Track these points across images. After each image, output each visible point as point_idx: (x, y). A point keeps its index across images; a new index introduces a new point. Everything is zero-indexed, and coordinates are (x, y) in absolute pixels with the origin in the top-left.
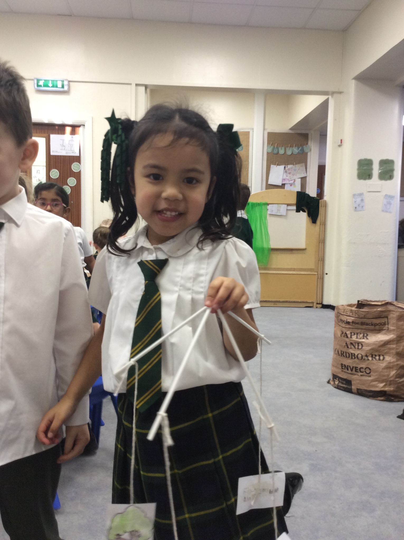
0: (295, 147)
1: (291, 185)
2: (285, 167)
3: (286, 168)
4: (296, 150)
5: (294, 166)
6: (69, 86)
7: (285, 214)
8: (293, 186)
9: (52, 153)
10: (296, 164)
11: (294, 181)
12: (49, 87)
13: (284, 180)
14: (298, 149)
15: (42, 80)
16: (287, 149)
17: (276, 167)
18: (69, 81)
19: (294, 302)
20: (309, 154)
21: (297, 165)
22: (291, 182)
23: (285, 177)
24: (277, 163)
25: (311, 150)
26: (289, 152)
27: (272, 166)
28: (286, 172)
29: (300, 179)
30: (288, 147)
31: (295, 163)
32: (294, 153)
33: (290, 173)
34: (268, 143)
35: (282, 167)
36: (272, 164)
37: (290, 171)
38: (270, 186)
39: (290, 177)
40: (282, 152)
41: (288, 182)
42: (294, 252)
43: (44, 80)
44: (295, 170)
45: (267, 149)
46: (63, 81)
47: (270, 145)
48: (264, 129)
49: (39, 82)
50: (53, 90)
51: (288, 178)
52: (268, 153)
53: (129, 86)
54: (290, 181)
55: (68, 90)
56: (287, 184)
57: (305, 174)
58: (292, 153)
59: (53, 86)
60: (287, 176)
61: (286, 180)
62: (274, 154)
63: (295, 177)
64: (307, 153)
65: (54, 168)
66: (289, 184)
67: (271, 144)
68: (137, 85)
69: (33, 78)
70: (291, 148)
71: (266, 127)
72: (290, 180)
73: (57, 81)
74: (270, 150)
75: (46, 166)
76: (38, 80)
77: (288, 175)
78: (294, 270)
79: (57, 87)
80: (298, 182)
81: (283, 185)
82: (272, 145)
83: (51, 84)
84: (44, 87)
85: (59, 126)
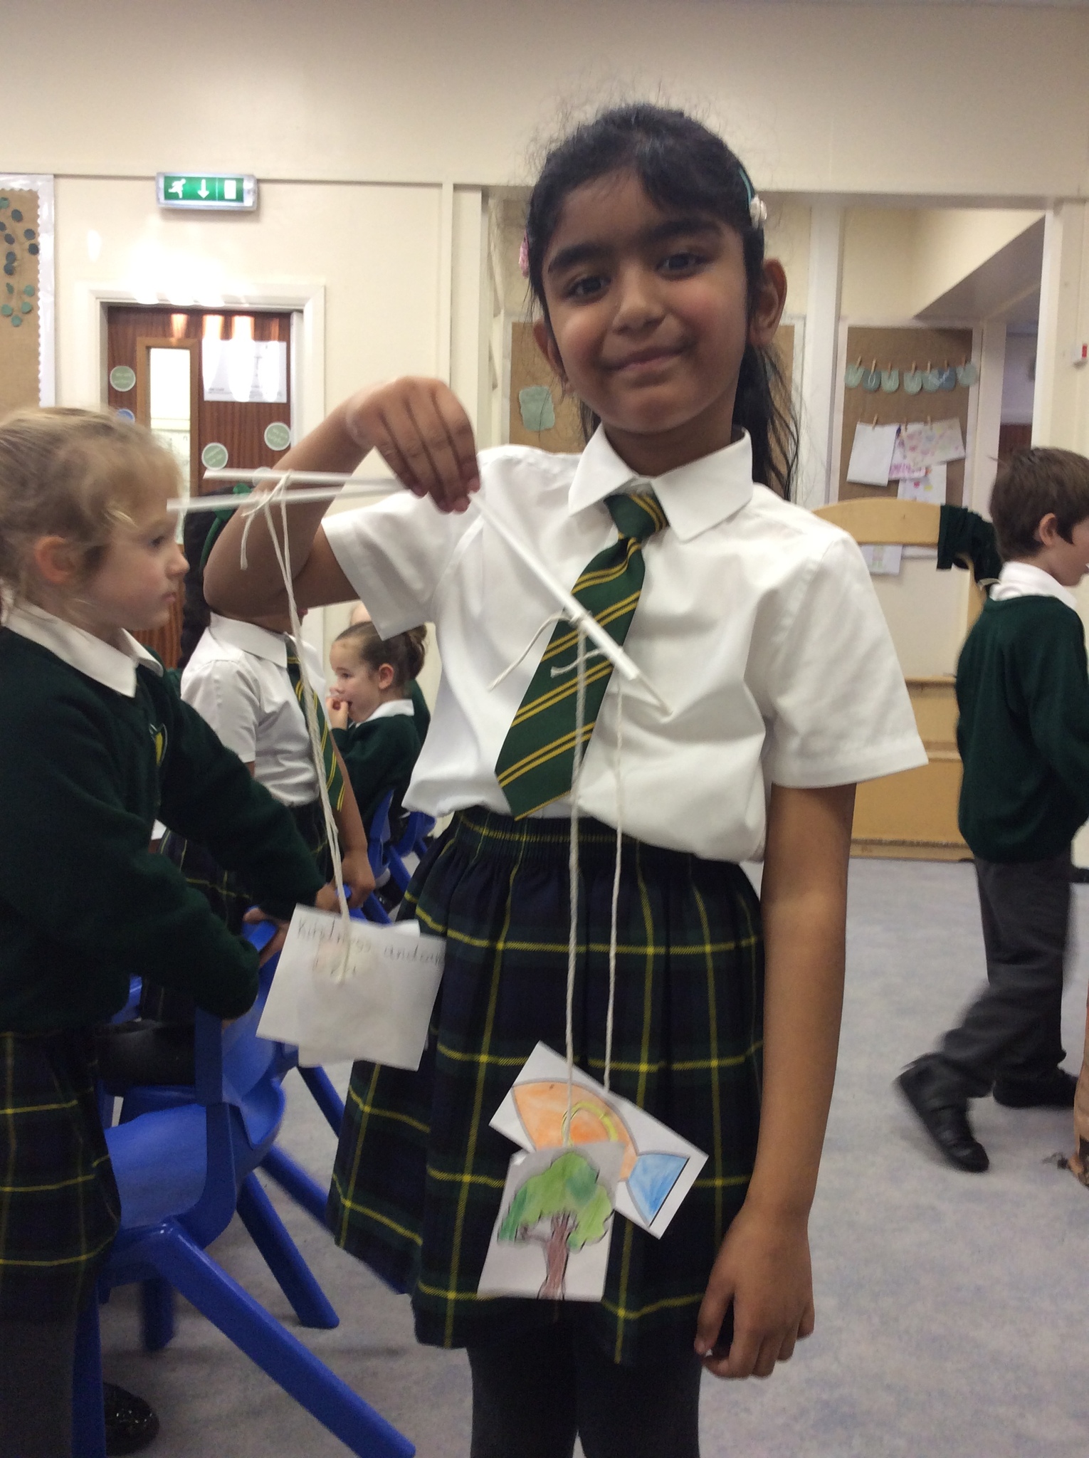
0: (931, 369)
1: (917, 484)
2: (899, 431)
3: (903, 433)
4: (933, 380)
5: (928, 427)
6: (258, 194)
7: (895, 571)
8: (921, 487)
9: (208, 397)
10: (932, 421)
11: (926, 473)
12: (199, 198)
13: (894, 468)
14: (941, 374)
15: (179, 178)
16: (907, 377)
17: (874, 428)
18: (259, 181)
19: (926, 845)
20: (973, 392)
21: (935, 425)
22: (916, 475)
23: (898, 458)
24: (875, 420)
25: (978, 380)
26: (912, 386)
27: (860, 427)
28: (902, 444)
29: (945, 467)
30: (910, 370)
31: (929, 418)
32: (928, 387)
33: (913, 449)
34: (850, 360)
35: (891, 430)
36: (861, 422)
37: (914, 443)
38: (853, 489)
39: (914, 459)
40: (890, 384)
41: (906, 475)
42: (927, 691)
43: (185, 178)
44: (929, 439)
45: (846, 378)
46: (240, 180)
47: (856, 366)
48: (838, 318)
49: (171, 187)
50: (212, 206)
51: (907, 462)
52: (848, 389)
53: (434, 191)
54: (913, 472)
55: (255, 208)
56: (905, 480)
57: (961, 450)
58: (922, 388)
59: (211, 197)
60: (905, 457)
61: (902, 468)
62: (866, 391)
63: (928, 460)
64: (968, 388)
65: (213, 441)
66: (912, 480)
67: (859, 360)
68: (457, 188)
69: (154, 174)
70: (918, 373)
71: (844, 311)
72: (913, 468)
73: (222, 180)
74: (855, 380)
75: (192, 431)
76: (169, 180)
77: (910, 455)
79: (222, 198)
80: (939, 476)
81: (894, 483)
82: (860, 364)
83: (207, 189)
84: (184, 198)
85: (228, 314)
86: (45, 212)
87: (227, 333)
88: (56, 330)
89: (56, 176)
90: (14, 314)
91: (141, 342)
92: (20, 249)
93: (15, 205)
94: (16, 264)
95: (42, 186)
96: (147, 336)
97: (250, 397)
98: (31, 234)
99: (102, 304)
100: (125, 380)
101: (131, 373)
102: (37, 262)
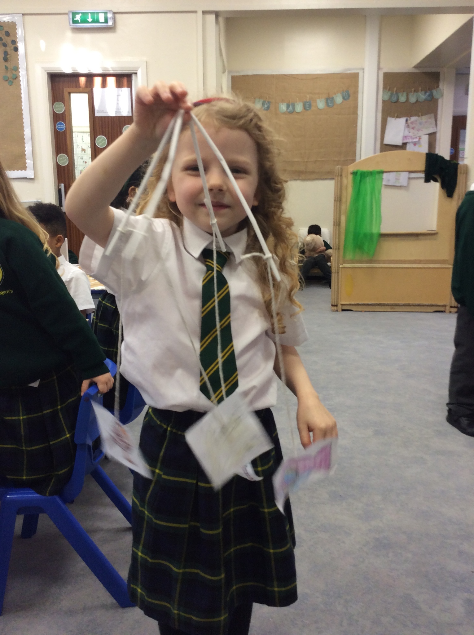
0: (422, 91)
1: (415, 145)
2: (407, 120)
3: (409, 121)
4: (422, 96)
5: (420, 118)
6: (114, 19)
7: (405, 184)
8: (417, 146)
9: (97, 114)
10: (422, 115)
11: (420, 139)
12: (88, 22)
13: (405, 137)
14: (425, 94)
15: (78, 13)
16: (411, 95)
17: (395, 120)
18: (115, 13)
19: (419, 305)
20: (440, 101)
21: (423, 117)
22: (415, 140)
23: (407, 133)
24: (396, 115)
25: (442, 96)
26: (413, 99)
27: (389, 119)
28: (408, 126)
29: (427, 136)
30: (411, 92)
31: (420, 114)
32: (420, 100)
33: (413, 128)
34: (384, 88)
35: (402, 120)
36: (390, 117)
37: (414, 125)
38: (386, 147)
39: (414, 133)
40: (402, 99)
41: (411, 140)
42: (420, 237)
43: (81, 13)
44: (420, 124)
45: (383, 97)
46: (106, 13)
47: (387, 91)
48: (379, 68)
49: (75, 18)
50: (94, 26)
51: (411, 134)
52: (384, 102)
53: (194, 15)
54: (413, 139)
55: (113, 26)
56: (409, 143)
57: (435, 128)
58: (417, 101)
59: (93, 22)
60: (409, 132)
61: (408, 137)
62: (392, 102)
63: (421, 133)
64: (438, 99)
65: (100, 134)
66: (412, 142)
67: (388, 89)
68: (204, 13)
69: (67, 12)
70: (416, 93)
71: (381, 66)
72: (413, 137)
73: (98, 13)
74: (386, 98)
75: (90, 132)
76: (74, 14)
77: (412, 131)
78: (420, 262)
79: (98, 22)
80: (425, 140)
81: (405, 144)
83: (91, 18)
84: (82, 22)
85: (104, 76)
86: (20, 32)
87: (104, 85)
88: (28, 86)
89: (23, 14)
90: (9, 79)
91: (66, 90)
92: (10, 49)
93: (6, 29)
94: (8, 56)
95: (17, 19)
96: (69, 88)
97: (116, 114)
98: (14, 42)
99: (48, 73)
100: (60, 108)
101: (62, 105)
102: (18, 55)
